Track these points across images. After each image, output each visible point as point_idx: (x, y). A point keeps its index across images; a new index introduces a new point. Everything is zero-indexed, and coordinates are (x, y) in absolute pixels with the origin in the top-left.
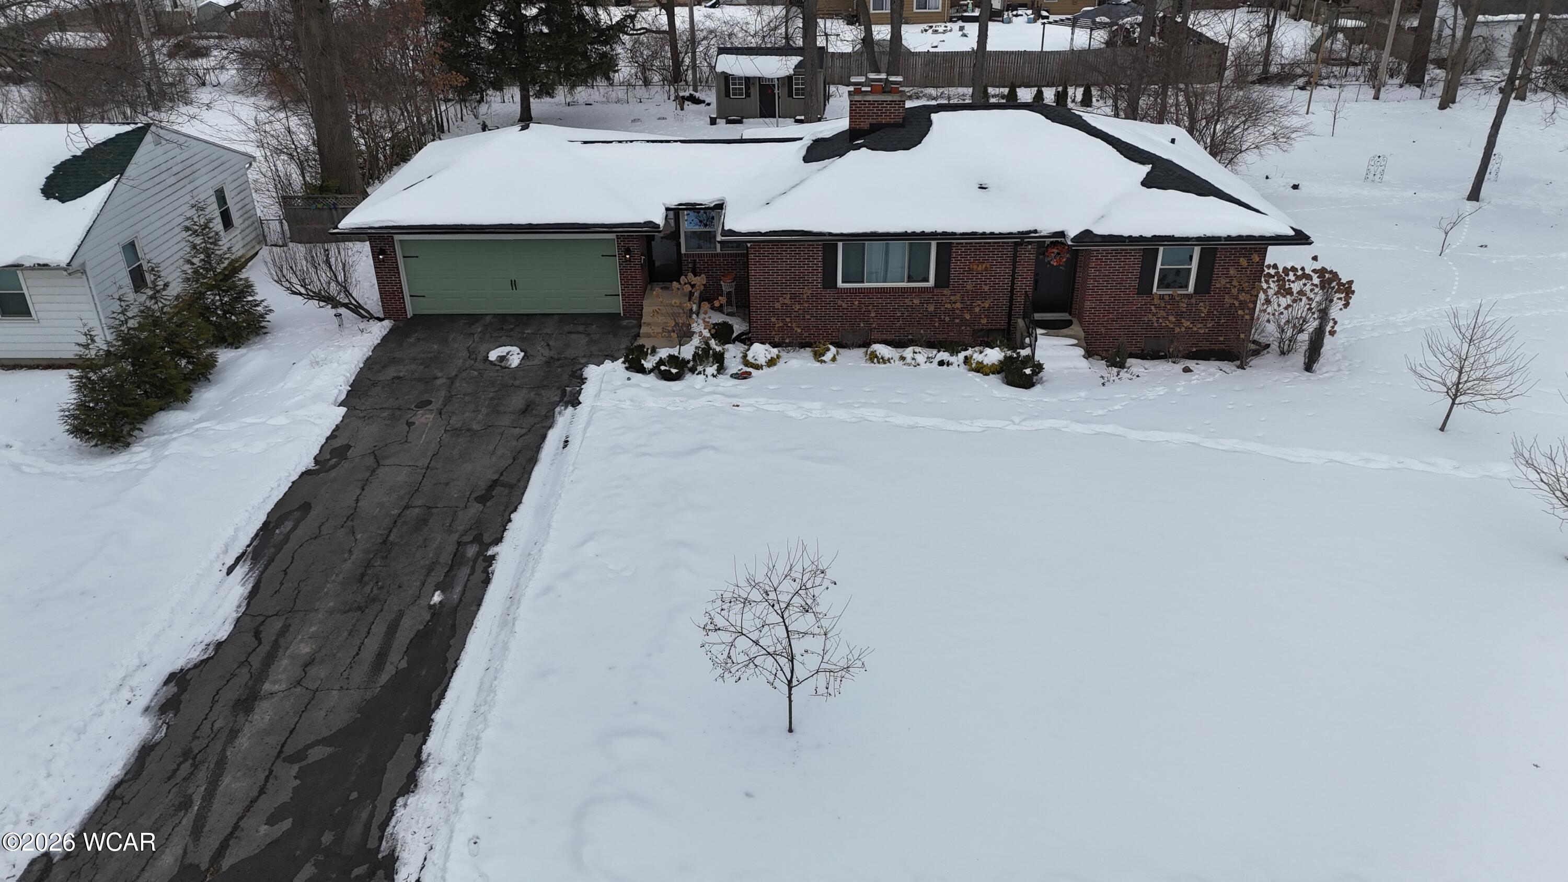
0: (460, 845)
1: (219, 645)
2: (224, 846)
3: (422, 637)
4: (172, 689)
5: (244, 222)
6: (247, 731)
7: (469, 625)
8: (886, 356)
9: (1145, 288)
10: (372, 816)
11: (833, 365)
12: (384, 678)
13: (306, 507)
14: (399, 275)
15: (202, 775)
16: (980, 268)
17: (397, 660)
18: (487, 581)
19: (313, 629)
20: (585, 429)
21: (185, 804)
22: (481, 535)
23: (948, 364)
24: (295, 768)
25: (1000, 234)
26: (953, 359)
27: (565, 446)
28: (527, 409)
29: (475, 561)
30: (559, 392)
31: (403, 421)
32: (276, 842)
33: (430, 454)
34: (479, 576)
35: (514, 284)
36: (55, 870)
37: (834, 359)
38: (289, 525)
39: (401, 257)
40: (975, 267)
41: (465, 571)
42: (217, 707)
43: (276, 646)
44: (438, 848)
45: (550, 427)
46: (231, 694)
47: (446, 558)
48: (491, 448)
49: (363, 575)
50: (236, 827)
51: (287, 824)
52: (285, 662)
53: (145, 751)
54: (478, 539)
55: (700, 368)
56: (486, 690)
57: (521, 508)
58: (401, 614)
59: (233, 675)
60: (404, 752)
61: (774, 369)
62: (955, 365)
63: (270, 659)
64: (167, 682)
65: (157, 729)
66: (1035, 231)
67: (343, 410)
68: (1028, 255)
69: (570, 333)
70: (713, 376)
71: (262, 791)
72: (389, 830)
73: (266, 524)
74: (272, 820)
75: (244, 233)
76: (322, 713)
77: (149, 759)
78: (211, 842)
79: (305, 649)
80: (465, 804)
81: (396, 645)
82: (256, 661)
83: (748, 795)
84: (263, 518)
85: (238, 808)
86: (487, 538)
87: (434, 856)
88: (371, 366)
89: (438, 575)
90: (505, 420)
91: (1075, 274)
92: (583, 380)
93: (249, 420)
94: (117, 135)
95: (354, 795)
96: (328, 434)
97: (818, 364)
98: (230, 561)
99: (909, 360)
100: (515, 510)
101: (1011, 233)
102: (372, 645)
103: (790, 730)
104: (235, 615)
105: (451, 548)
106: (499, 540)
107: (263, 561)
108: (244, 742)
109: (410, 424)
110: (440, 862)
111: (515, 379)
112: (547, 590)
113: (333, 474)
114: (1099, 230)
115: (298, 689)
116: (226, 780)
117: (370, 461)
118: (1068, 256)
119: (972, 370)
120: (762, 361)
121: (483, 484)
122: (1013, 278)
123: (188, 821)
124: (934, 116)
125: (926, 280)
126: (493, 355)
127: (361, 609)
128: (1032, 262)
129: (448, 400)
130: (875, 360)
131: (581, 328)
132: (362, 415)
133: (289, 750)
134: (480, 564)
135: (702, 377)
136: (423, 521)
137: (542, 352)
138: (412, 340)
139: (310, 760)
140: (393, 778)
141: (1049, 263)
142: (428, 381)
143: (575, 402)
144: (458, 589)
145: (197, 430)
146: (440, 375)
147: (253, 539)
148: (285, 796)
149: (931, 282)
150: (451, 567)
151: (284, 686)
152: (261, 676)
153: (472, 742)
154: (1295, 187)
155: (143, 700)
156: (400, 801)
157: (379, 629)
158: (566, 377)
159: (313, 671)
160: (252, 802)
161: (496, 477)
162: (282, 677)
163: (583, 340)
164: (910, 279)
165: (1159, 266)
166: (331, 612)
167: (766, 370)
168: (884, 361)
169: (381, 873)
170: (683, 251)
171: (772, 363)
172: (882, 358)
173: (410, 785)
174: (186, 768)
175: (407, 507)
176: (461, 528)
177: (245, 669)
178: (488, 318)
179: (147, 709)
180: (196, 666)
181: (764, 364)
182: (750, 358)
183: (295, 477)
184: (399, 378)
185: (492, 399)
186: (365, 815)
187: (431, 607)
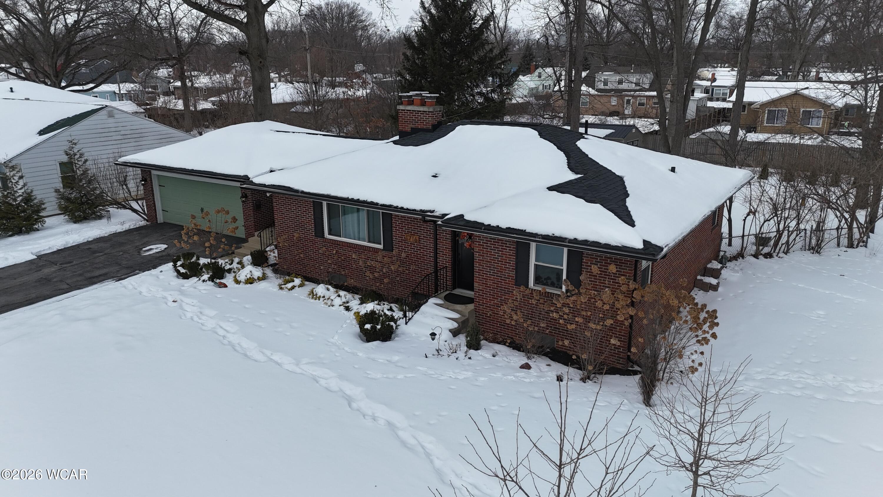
9: (521, 280)
14: (153, 196)
16: (412, 239)
25: (407, 209)
28: (95, 277)
35: (202, 210)
37: (291, 289)
39: (158, 186)
40: (409, 238)
55: (202, 274)
62: (353, 311)
66: (433, 212)
67: (34, 257)
68: (445, 235)
92: (152, 269)
101: (415, 210)
122: (436, 253)
126: (149, 248)
128: (449, 241)
130: (312, 296)
132: (36, 262)
137: (171, 251)
138: (136, 233)
141: (463, 244)
142: (95, 253)
143: (123, 279)
146: (107, 251)
149: (382, 245)
158: (151, 265)
164: (370, 240)
165: (533, 262)
171: (249, 281)
182: (237, 275)
184: (90, 249)
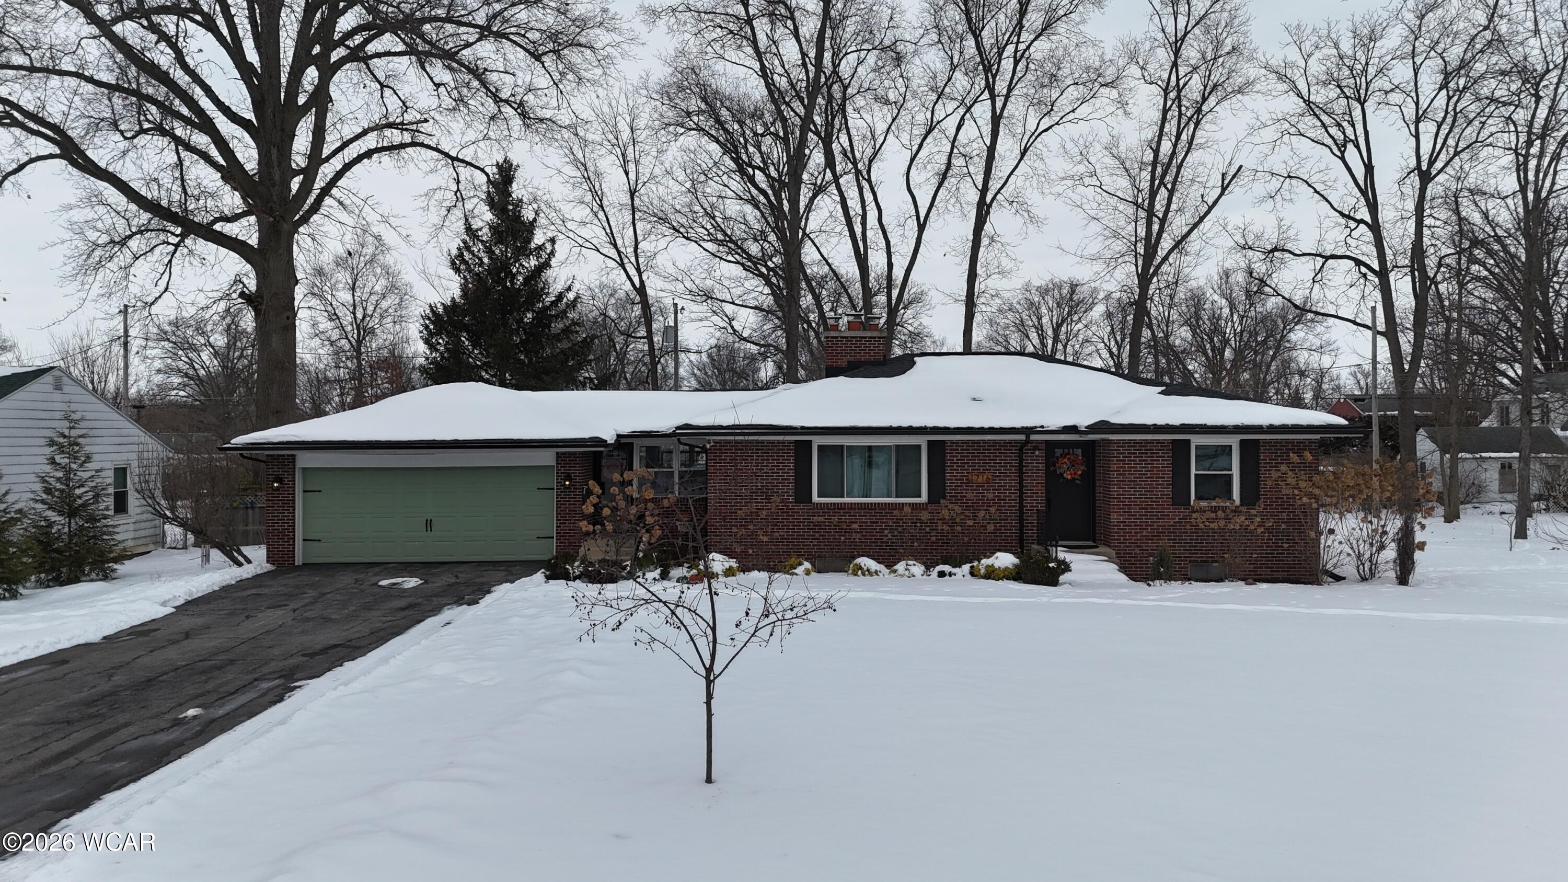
5: (142, 513)
8: (873, 570)
9: (1180, 497)
11: (807, 578)
14: (294, 510)
16: (980, 479)
18: (278, 701)
22: (292, 674)
23: (950, 574)
26: (955, 570)
27: (445, 625)
28: (408, 607)
29: (272, 690)
30: (456, 599)
31: (243, 615)
33: (262, 631)
34: (268, 698)
35: (429, 524)
37: (807, 573)
39: (301, 491)
40: (975, 478)
41: (250, 696)
45: (432, 616)
47: (229, 688)
48: (346, 628)
54: (285, 677)
55: (639, 573)
57: (361, 659)
61: (734, 578)
62: (959, 576)
66: (1042, 427)
68: (1036, 465)
69: (487, 570)
70: (655, 580)
75: (138, 526)
86: (299, 676)
88: (229, 589)
90: (377, 613)
91: (1094, 490)
92: (488, 592)
97: (787, 577)
99: (902, 571)
100: (352, 660)
102: (62, 746)
103: (709, 780)
105: (243, 683)
106: (315, 677)
109: (250, 617)
111: (404, 594)
113: (120, 644)
114: (1118, 420)
117: (178, 637)
118: (1083, 468)
119: (979, 577)
120: (718, 570)
121: (319, 647)
122: (1021, 493)
124: (916, 359)
125: (918, 495)
126: (385, 583)
128: (1042, 473)
129: (310, 604)
130: (860, 572)
131: (502, 568)
134: (277, 692)
135: (640, 580)
136: (217, 668)
137: (446, 580)
138: (291, 575)
141: (1061, 474)
142: (293, 595)
143: (472, 603)
144: (230, 707)
146: (311, 592)
149: (924, 498)
150: (232, 694)
158: (468, 591)
161: (339, 643)
163: (501, 574)
164: (898, 495)
165: (1193, 472)
167: (722, 579)
168: (871, 573)
171: (731, 572)
172: (868, 570)
175: (202, 661)
176: (267, 671)
178: (392, 565)
181: (720, 572)
183: (65, 646)
184: (258, 594)
185: (367, 603)
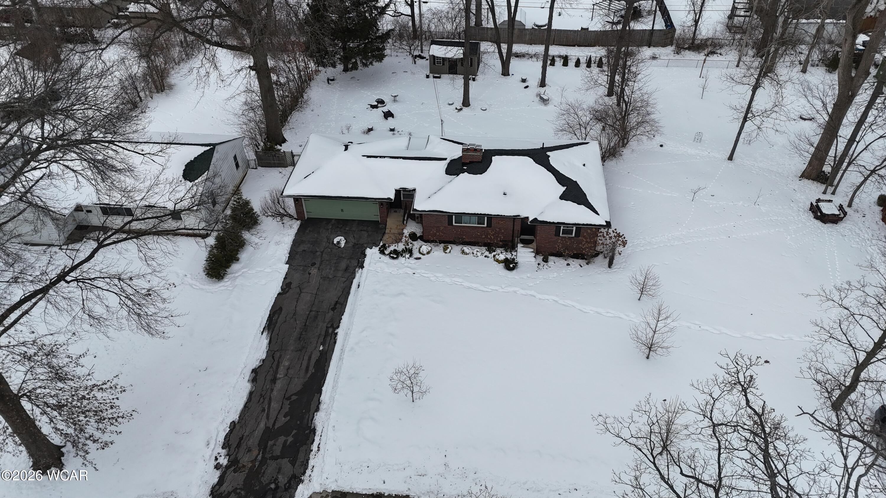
0: (330, 427)
1: (264, 360)
2: (275, 422)
3: (318, 361)
4: (254, 375)
5: (242, 163)
6: (275, 389)
7: (331, 358)
8: (468, 252)
10: (309, 417)
11: (449, 254)
12: (309, 375)
13: (281, 309)
14: (303, 207)
15: (266, 402)
16: (502, 222)
17: (312, 370)
18: (335, 343)
19: (288, 357)
20: (365, 281)
21: (263, 410)
22: (333, 324)
23: (488, 257)
24: (288, 402)
26: (490, 255)
27: (358, 287)
28: (346, 269)
29: (332, 334)
30: (357, 261)
31: (307, 272)
32: (287, 422)
33: (317, 288)
34: (333, 340)
35: (342, 210)
36: (237, 426)
37: (450, 252)
38: (276, 316)
40: (500, 222)
41: (329, 338)
42: (266, 381)
43: (279, 362)
44: (325, 428)
45: (354, 278)
46: (269, 378)
47: (323, 333)
48: (335, 286)
49: (300, 337)
50: (277, 417)
51: (289, 418)
52: (282, 368)
53: (251, 394)
54: (332, 326)
55: (404, 255)
56: (336, 382)
57: (345, 314)
58: (312, 353)
59: (269, 371)
60: (315, 399)
61: (429, 255)
62: (490, 258)
63: (278, 366)
64: (252, 372)
65: (252, 387)
66: (519, 216)
67: (288, 266)
68: (518, 220)
69: (361, 230)
70: (408, 258)
71: (281, 408)
72: (313, 421)
73: (270, 315)
74: (285, 416)
75: (243, 167)
76: (294, 385)
77: (252, 396)
78: (272, 421)
79: (287, 364)
80: (331, 417)
81: (311, 364)
82: (274, 366)
83: (400, 419)
84: (269, 313)
85: (276, 412)
86: (335, 326)
87: (325, 430)
88: (296, 244)
89: (321, 339)
90: (340, 274)
92: (365, 256)
93: (259, 269)
94: (205, 151)
95: (304, 411)
96: (284, 277)
97: (444, 254)
98: (262, 330)
99: (475, 255)
100: (343, 315)
102: (305, 363)
103: (412, 400)
104: (266, 350)
105: (325, 329)
106: (338, 327)
107: (271, 330)
108: (275, 393)
109: (310, 274)
110: (326, 432)
111: (343, 254)
112: (352, 349)
113: (288, 294)
114: (540, 219)
115: (286, 377)
116: (272, 404)
117: (298, 290)
118: (530, 224)
119: (495, 260)
120: (425, 252)
121: (333, 303)
122: (514, 226)
123: (265, 415)
124: (493, 157)
125: (484, 224)
126: (336, 241)
127: (300, 350)
128: (520, 224)
129: (322, 262)
130: (463, 254)
131: (365, 228)
132: (294, 268)
133: (286, 396)
134: (333, 336)
135: (404, 258)
136: (316, 317)
137: (352, 241)
138: (307, 231)
139: (292, 400)
140: (313, 406)
142: (314, 252)
143: (362, 267)
144: (327, 345)
145: (243, 272)
146: (318, 250)
147: (267, 321)
148: (287, 410)
149: (485, 225)
150: (325, 336)
151: (282, 376)
152: (276, 372)
153: (332, 398)
154: (661, 146)
155: (247, 378)
156: (315, 414)
157: (306, 358)
158: (359, 254)
159: (290, 371)
160: (280, 411)
161: (337, 300)
162: (282, 373)
163: (365, 234)
164: (478, 224)
165: (562, 229)
166: (292, 351)
167: (426, 256)
168: (467, 254)
169: (312, 433)
170: (402, 199)
171: (428, 253)
173: (317, 409)
174: (262, 400)
175: (311, 311)
176: (327, 321)
177: (271, 370)
178: (333, 221)
179: (249, 381)
180: (259, 367)
182: (421, 251)
183: (276, 296)
184: (304, 251)
185: (335, 263)
186: (307, 417)
187: (320, 351)
